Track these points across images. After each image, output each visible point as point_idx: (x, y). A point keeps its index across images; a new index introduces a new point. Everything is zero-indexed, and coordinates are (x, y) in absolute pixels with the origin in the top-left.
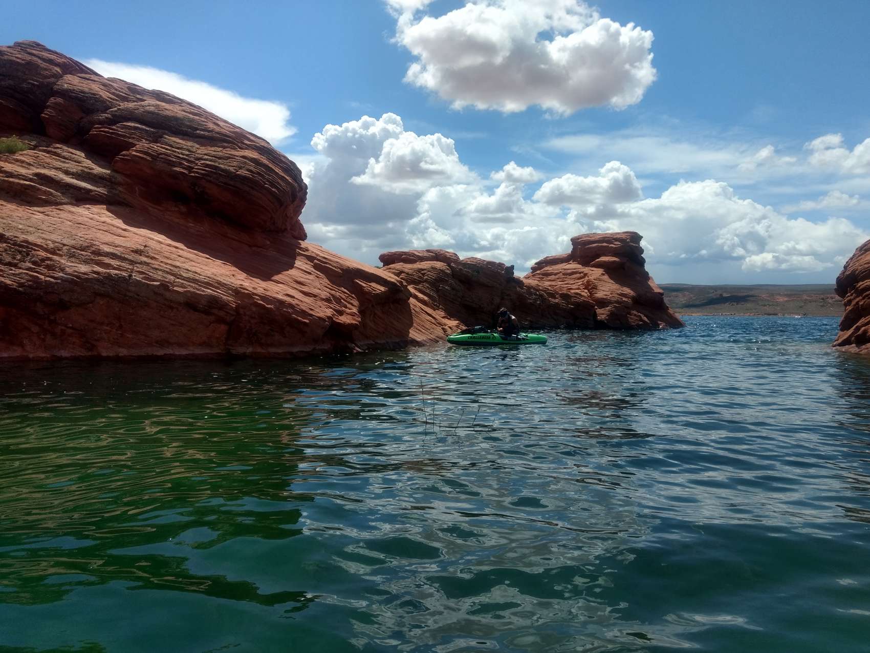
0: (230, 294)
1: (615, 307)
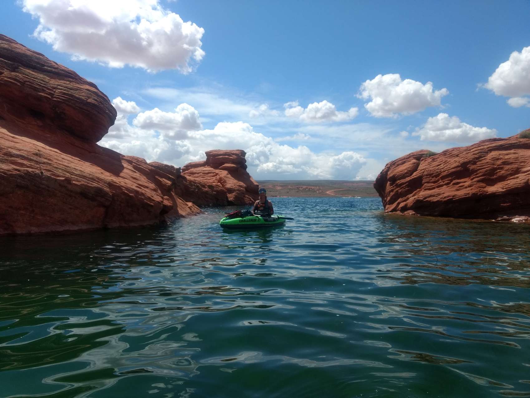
0: (107, 186)
1: (237, 193)
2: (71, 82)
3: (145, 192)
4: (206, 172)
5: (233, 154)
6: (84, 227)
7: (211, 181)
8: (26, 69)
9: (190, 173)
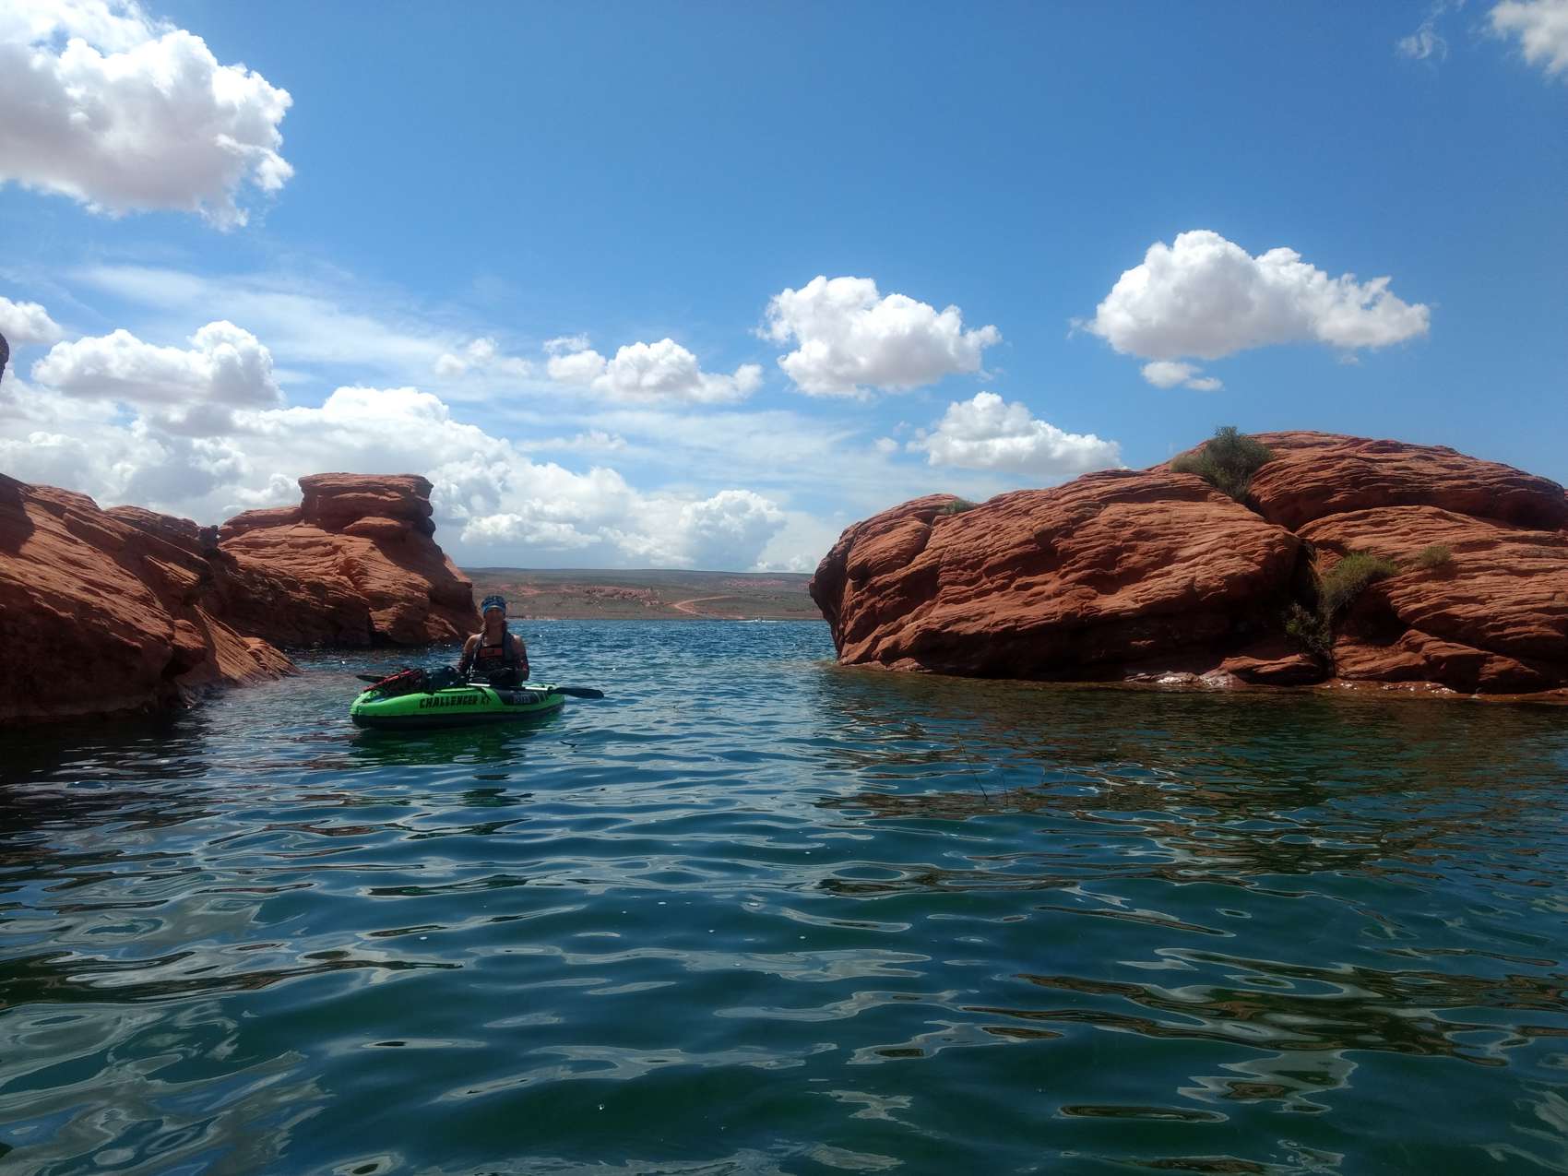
1: (403, 607)
3: (113, 607)
4: (302, 541)
5: (392, 488)
7: (319, 568)
9: (248, 545)
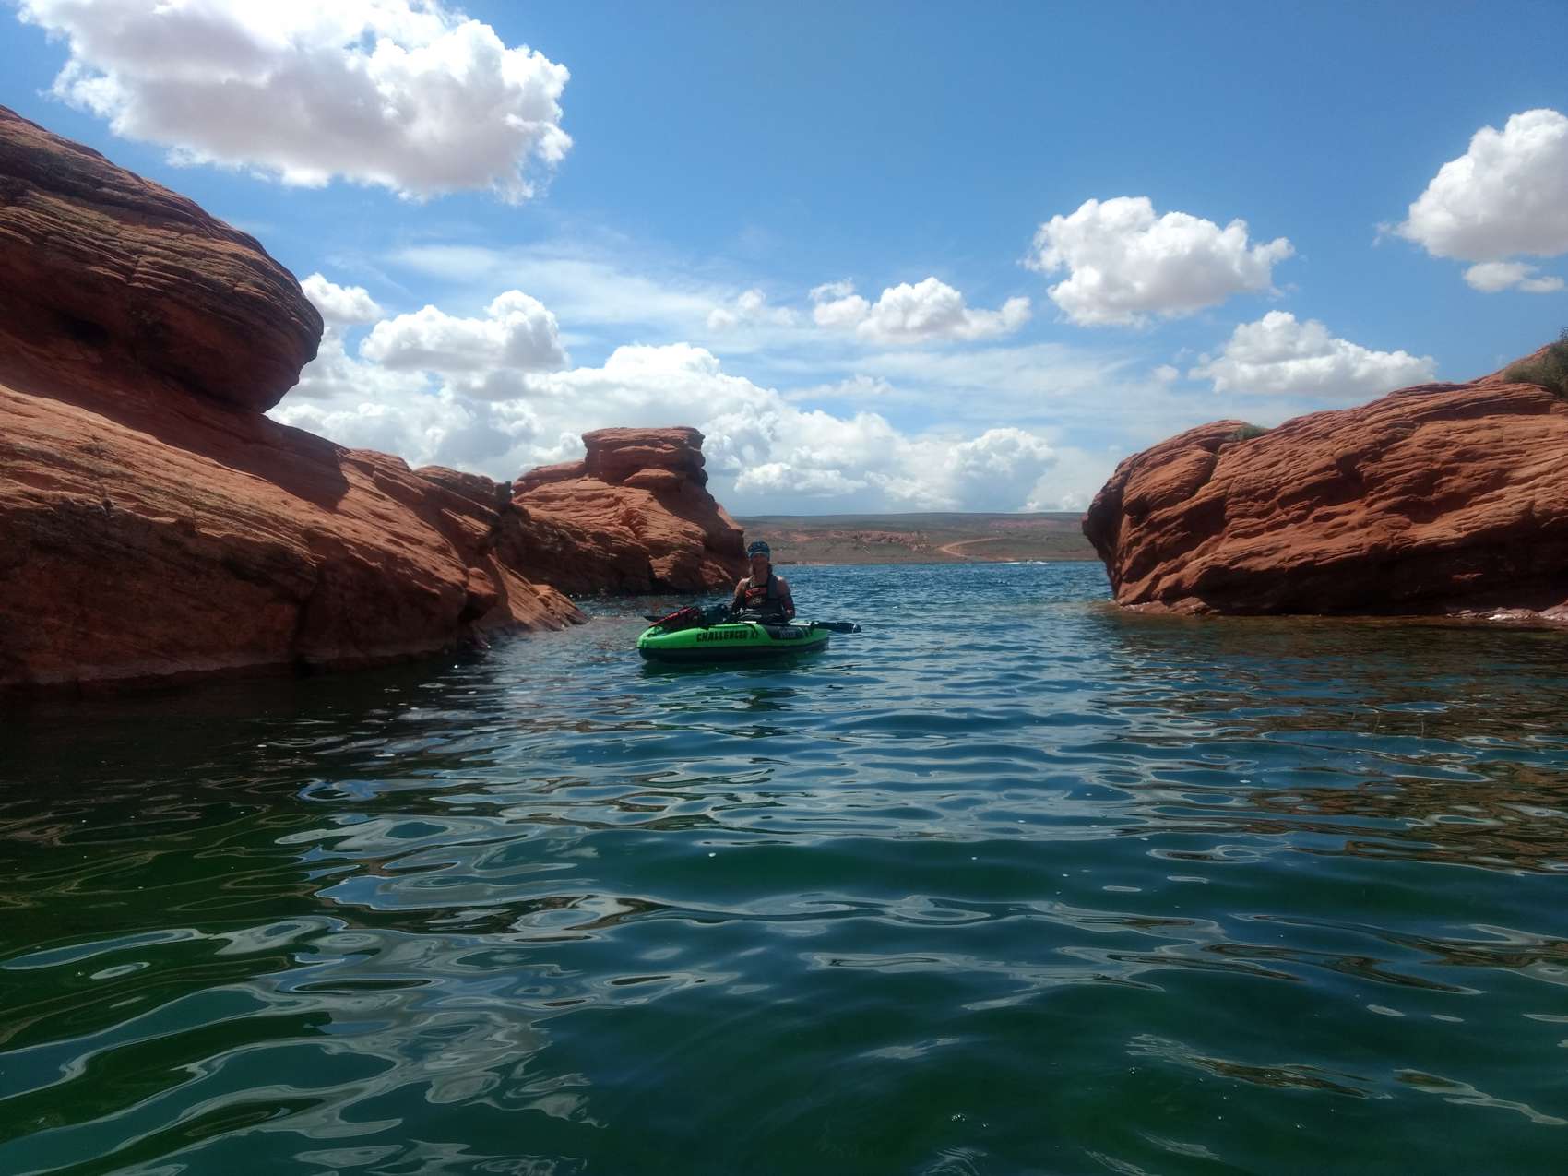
0: (302, 542)
1: (680, 554)
2: (183, 232)
3: (415, 556)
4: (588, 493)
5: (666, 440)
6: (238, 662)
7: (602, 519)
8: (48, 196)
9: (539, 499)
